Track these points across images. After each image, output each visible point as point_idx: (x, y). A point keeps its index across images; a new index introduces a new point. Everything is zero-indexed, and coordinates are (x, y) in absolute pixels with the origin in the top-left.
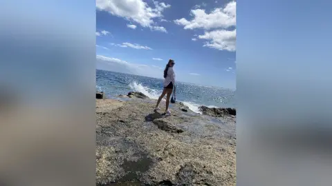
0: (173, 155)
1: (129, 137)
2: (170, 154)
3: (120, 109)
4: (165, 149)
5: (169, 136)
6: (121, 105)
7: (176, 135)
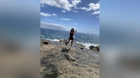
0: (67, 73)
1: (52, 63)
2: (66, 71)
3: (53, 49)
4: (65, 69)
5: (68, 63)
6: (53, 47)
7: (71, 62)
